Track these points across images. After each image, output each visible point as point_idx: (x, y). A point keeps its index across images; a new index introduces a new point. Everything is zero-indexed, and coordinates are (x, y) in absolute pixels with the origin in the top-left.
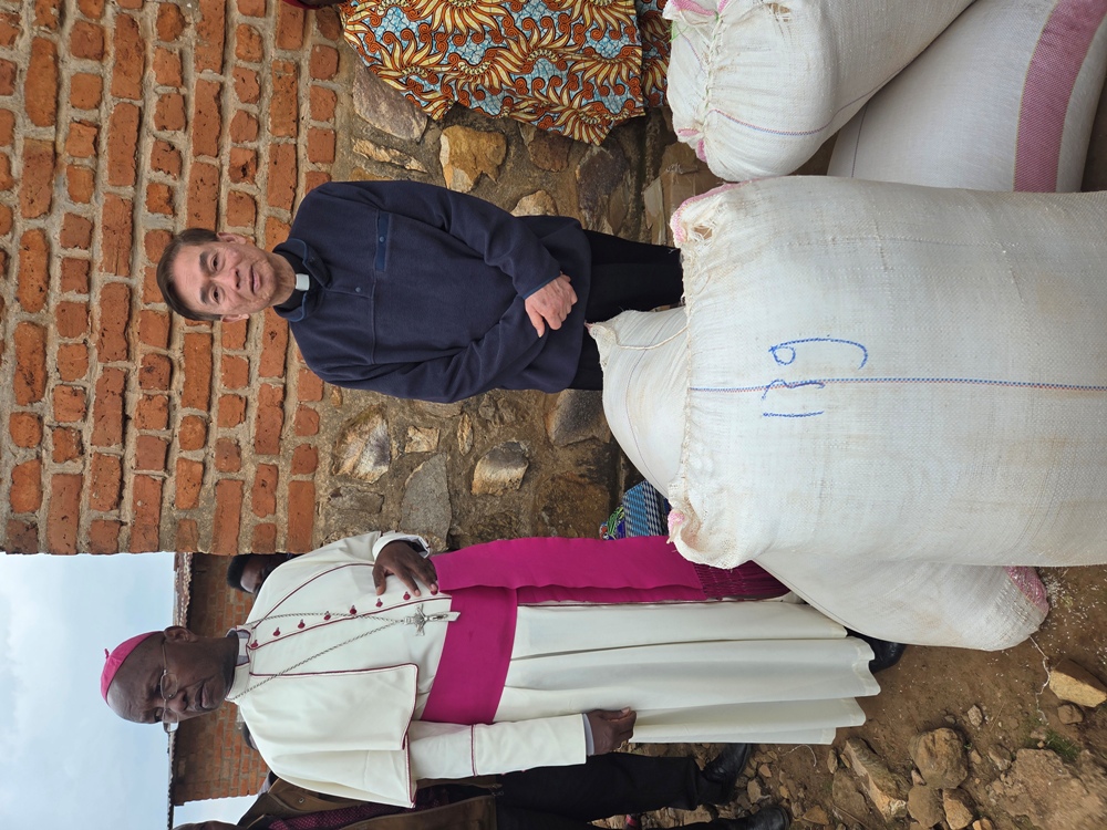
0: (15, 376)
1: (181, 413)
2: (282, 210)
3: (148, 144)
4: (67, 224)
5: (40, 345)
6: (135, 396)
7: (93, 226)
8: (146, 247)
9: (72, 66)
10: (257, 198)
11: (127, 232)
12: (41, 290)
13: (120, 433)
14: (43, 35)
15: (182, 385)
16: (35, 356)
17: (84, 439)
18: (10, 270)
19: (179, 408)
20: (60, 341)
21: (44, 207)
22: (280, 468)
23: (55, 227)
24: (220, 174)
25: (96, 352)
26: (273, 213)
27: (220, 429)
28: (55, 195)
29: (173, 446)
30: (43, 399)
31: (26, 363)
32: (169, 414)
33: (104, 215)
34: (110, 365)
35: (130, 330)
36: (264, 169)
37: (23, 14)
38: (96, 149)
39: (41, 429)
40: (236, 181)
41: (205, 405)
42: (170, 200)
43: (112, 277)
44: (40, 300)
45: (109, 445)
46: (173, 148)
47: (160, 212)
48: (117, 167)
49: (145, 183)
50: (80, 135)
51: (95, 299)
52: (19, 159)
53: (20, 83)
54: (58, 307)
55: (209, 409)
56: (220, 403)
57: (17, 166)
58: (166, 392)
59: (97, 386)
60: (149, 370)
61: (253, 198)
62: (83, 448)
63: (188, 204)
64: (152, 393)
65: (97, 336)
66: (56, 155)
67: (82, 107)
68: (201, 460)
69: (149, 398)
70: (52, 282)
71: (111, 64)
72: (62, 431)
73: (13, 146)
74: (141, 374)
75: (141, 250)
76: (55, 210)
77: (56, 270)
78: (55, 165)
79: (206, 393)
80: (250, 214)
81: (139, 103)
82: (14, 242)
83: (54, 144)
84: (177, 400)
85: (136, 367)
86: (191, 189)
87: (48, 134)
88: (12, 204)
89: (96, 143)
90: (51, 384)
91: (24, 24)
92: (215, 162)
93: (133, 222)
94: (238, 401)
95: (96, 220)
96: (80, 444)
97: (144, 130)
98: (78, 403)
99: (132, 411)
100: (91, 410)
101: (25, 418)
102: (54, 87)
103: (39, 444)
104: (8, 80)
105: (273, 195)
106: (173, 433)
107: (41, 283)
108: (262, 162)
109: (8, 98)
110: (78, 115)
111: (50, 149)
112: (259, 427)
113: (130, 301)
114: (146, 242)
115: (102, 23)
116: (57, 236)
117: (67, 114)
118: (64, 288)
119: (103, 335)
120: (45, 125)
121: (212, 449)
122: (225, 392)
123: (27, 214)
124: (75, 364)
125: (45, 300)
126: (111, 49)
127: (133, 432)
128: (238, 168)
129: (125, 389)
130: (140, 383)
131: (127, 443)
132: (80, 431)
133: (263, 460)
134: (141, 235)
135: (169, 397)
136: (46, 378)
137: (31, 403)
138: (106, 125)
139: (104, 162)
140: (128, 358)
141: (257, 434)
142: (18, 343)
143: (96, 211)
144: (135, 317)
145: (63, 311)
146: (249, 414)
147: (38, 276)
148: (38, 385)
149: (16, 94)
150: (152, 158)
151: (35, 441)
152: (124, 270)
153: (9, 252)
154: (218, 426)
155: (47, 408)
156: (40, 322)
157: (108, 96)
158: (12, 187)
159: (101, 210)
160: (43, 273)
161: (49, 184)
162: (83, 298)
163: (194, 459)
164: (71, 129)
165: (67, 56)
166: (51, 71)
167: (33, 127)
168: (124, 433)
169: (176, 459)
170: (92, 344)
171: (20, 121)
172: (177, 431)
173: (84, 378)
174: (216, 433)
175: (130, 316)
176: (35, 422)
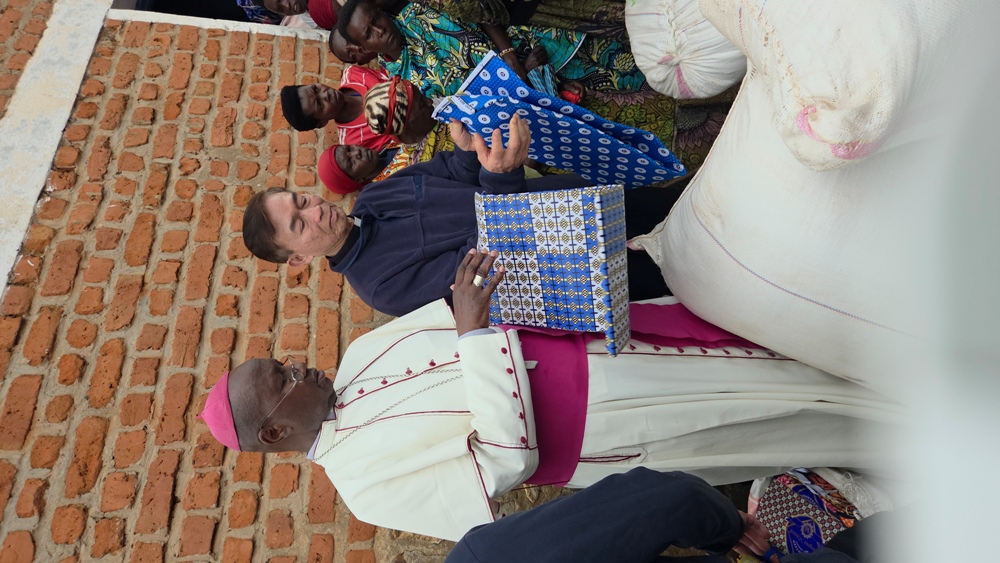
0: (69, 469)
1: (232, 488)
2: (332, 302)
3: (220, 270)
4: (144, 331)
5: (101, 436)
6: (187, 476)
7: (167, 331)
8: (212, 342)
9: (165, 227)
10: (310, 297)
11: (196, 332)
12: (111, 387)
13: (167, 516)
14: (147, 212)
15: (235, 460)
16: (93, 446)
17: (128, 528)
18: (86, 374)
19: (230, 483)
20: (121, 430)
21: (127, 321)
22: (336, 537)
23: (132, 337)
24: (279, 283)
25: (154, 435)
26: (324, 305)
27: (272, 501)
28: (138, 311)
29: (221, 526)
30: (93, 490)
31: (82, 455)
32: (220, 490)
33: (178, 322)
34: (165, 447)
35: (189, 414)
36: (315, 276)
37: (133, 202)
38: (177, 276)
39: (85, 520)
40: (292, 287)
41: (258, 477)
42: (236, 305)
43: (179, 369)
44: (109, 394)
45: (153, 531)
46: (241, 270)
47: (227, 314)
48: (194, 287)
49: (215, 296)
50: (165, 268)
51: (160, 390)
52: (112, 290)
53: (123, 242)
54: (125, 399)
55: (261, 481)
56: (272, 473)
57: (109, 295)
58: (219, 468)
59: (150, 470)
60: (204, 448)
61: (306, 297)
62: (125, 538)
63: (252, 305)
64: (203, 471)
65: (157, 422)
66: (143, 284)
67: (170, 251)
68: (251, 537)
69: (201, 476)
70: (122, 380)
71: (197, 223)
72: (106, 521)
73: (109, 281)
74: (196, 452)
75: (207, 346)
76: (136, 322)
77: (128, 369)
78: (141, 291)
79: (260, 463)
80: (304, 307)
81: (217, 244)
82: (94, 352)
83: (143, 277)
84: (229, 476)
85: (190, 447)
86: (254, 295)
87: (139, 271)
88: (99, 323)
89: (178, 272)
90: (104, 473)
91: (133, 207)
92: (276, 275)
93: (202, 324)
94: (291, 468)
95: (170, 326)
96: (123, 533)
97: (218, 261)
98: (129, 488)
99: (181, 493)
100: (141, 495)
101: (71, 509)
102: (150, 240)
103: (80, 538)
104: (114, 240)
105: (324, 292)
106: (222, 511)
107: (113, 381)
108: (313, 272)
109: (111, 251)
110: (165, 256)
111: (140, 280)
112: (312, 494)
113: (192, 387)
114: (212, 338)
115: (192, 200)
116: (134, 343)
117: (157, 256)
118: (133, 383)
119: (163, 420)
120: (138, 265)
121: (263, 524)
122: (278, 462)
123: (111, 327)
124: (132, 450)
125: (113, 395)
126: (198, 214)
127: (181, 513)
128: (294, 278)
129: (177, 469)
130: (194, 462)
131: (173, 527)
132: (125, 520)
133: (317, 529)
134: (208, 334)
135: (222, 473)
136: (100, 467)
137: (80, 494)
138: (187, 261)
139: (182, 286)
140: (185, 438)
141: (311, 502)
142: (79, 436)
143: (172, 320)
144: (195, 402)
145: (129, 402)
146: (301, 482)
147: (112, 375)
148: (90, 476)
149: (118, 248)
150: (223, 278)
151: (76, 535)
152: (190, 362)
153: (88, 360)
154: (270, 498)
155: (95, 499)
156: (104, 416)
157: (192, 242)
158: (101, 311)
159: (176, 319)
160: (116, 372)
161: (134, 304)
162: (149, 389)
163: (243, 537)
164: (159, 266)
165: (163, 222)
166: (150, 231)
167: (128, 267)
168: (171, 517)
169: (223, 540)
170: (151, 429)
171: (117, 265)
172: (226, 510)
173: (138, 463)
174: (268, 505)
175: (191, 401)
176: (79, 514)
